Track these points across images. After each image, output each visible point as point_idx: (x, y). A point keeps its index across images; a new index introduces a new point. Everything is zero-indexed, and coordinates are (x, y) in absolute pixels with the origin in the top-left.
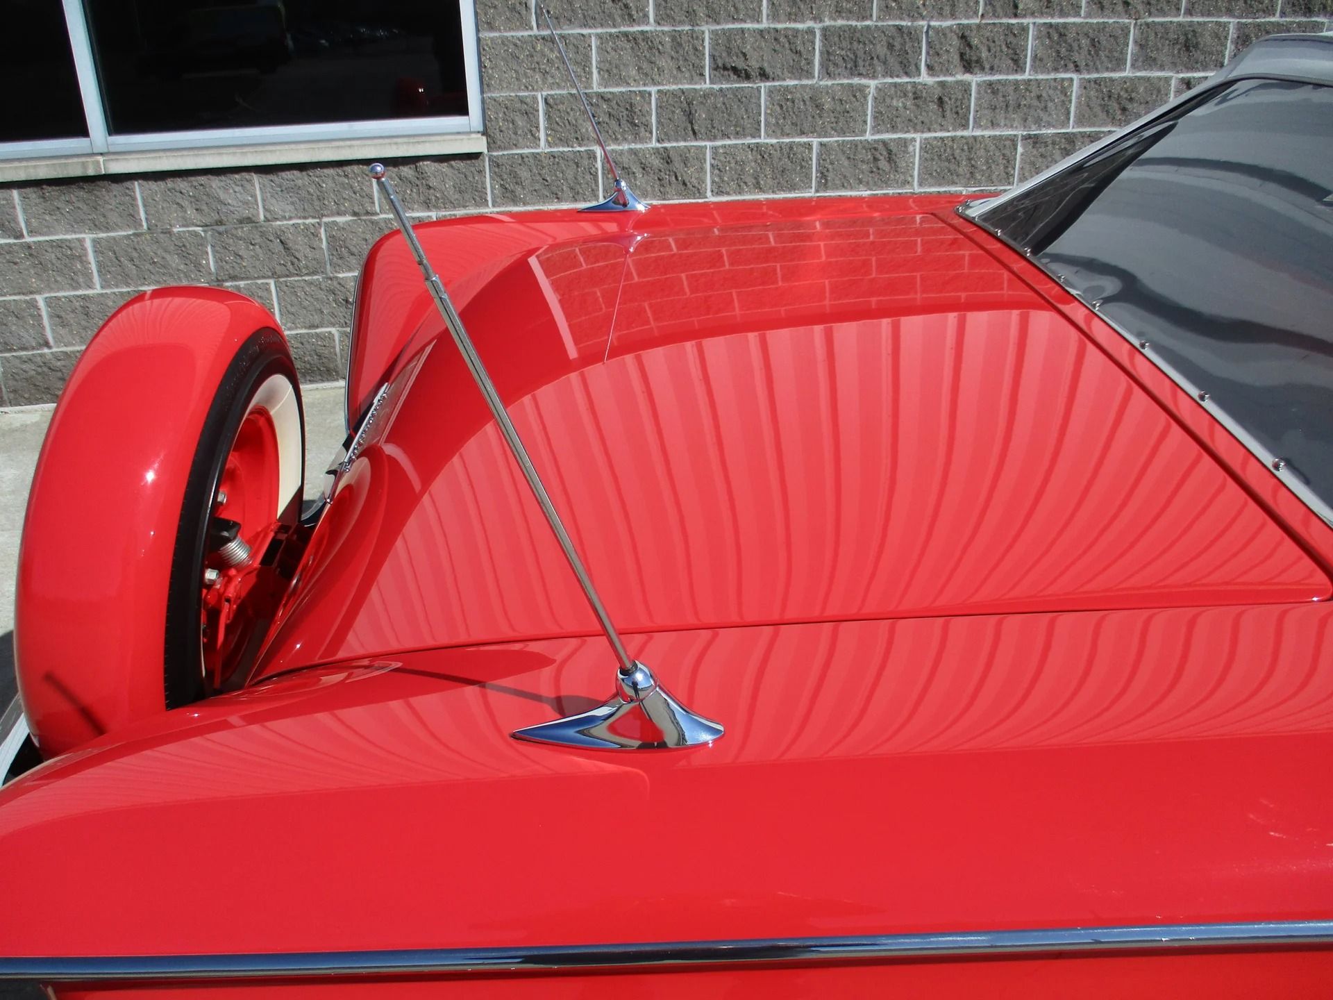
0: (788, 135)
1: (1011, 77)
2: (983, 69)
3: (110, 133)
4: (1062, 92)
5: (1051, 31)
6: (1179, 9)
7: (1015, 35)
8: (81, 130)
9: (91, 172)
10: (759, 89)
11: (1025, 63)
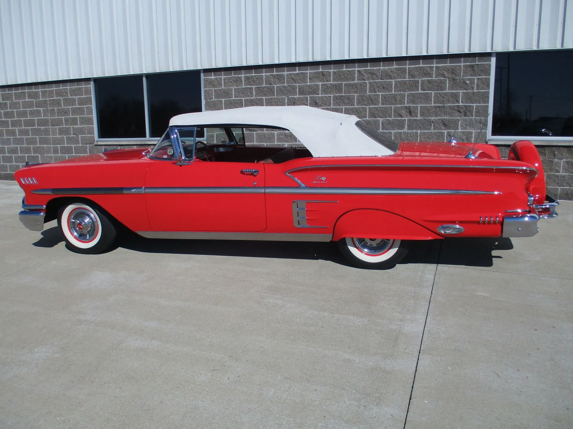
0: (260, 142)
3: (150, 137)
8: (145, 136)
9: (145, 144)
10: (254, 133)
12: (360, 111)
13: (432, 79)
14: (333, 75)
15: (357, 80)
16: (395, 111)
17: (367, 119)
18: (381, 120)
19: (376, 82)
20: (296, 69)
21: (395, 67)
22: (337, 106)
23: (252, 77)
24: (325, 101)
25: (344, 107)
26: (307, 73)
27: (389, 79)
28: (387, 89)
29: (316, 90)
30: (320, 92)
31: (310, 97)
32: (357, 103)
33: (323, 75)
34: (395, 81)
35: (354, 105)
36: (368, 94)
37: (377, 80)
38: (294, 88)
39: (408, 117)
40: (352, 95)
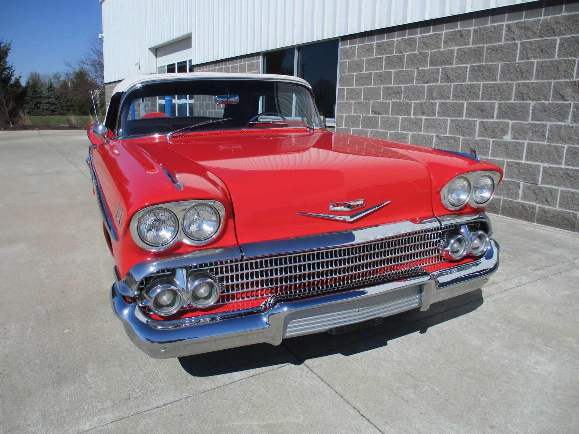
0: (384, 129)
1: (432, 118)
2: (425, 115)
5: (443, 104)
6: (479, 98)
7: (433, 105)
10: (379, 117)
11: (436, 114)
12: (503, 89)
14: (473, 34)
15: (504, 40)
16: (555, 90)
17: (512, 101)
18: (532, 103)
19: (531, 42)
20: (430, 29)
21: (564, 14)
22: (473, 82)
23: (383, 43)
24: (459, 75)
25: (482, 83)
26: (442, 34)
27: (551, 36)
28: (547, 52)
29: (450, 59)
30: (454, 61)
31: (442, 68)
32: (500, 76)
33: (461, 36)
34: (561, 39)
35: (496, 80)
36: (517, 61)
37: (532, 38)
38: (425, 55)
39: (575, 101)
40: (495, 64)
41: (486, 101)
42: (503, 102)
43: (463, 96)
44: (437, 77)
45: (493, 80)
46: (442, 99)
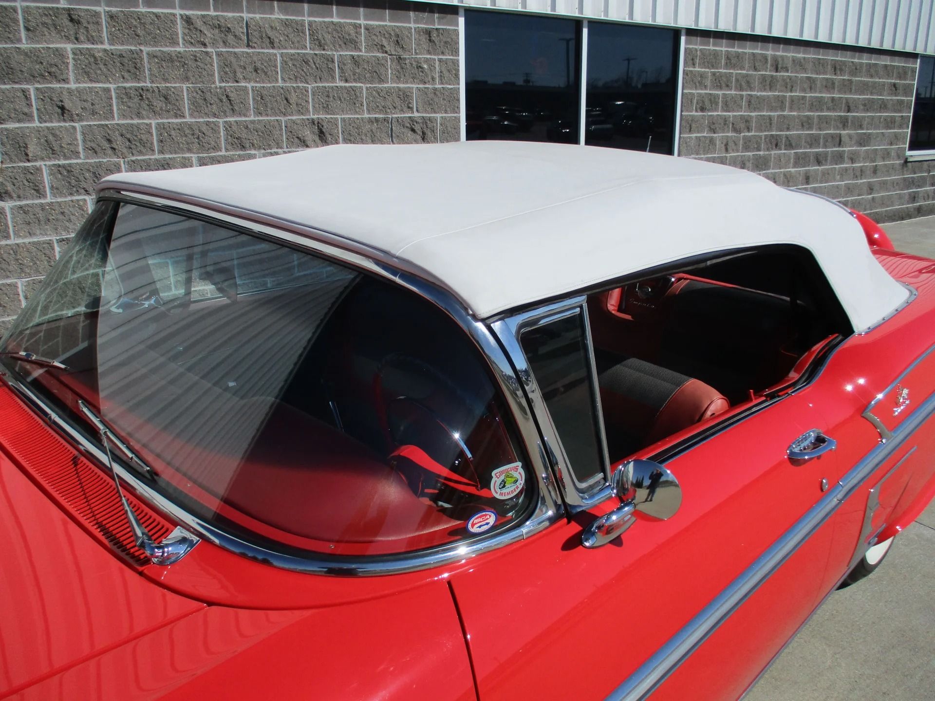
1: (36, 202)
2: (11, 197)
4: (79, 208)
5: (60, 169)
7: (31, 173)
11: (45, 192)
12: (200, 131)
13: (361, 54)
14: (107, 23)
15: (183, 44)
16: (289, 131)
19: (235, 53)
21: (278, 15)
22: (132, 118)
24: (92, 104)
25: (153, 122)
27: (268, 48)
28: (266, 74)
29: (58, 69)
30: (71, 74)
31: (37, 89)
32: (189, 109)
33: (72, 20)
35: (182, 117)
36: (218, 84)
37: (237, 47)
40: (174, 88)
41: (171, 156)
42: (205, 155)
43: (113, 149)
44: (26, 110)
45: (176, 116)
46: (55, 158)
